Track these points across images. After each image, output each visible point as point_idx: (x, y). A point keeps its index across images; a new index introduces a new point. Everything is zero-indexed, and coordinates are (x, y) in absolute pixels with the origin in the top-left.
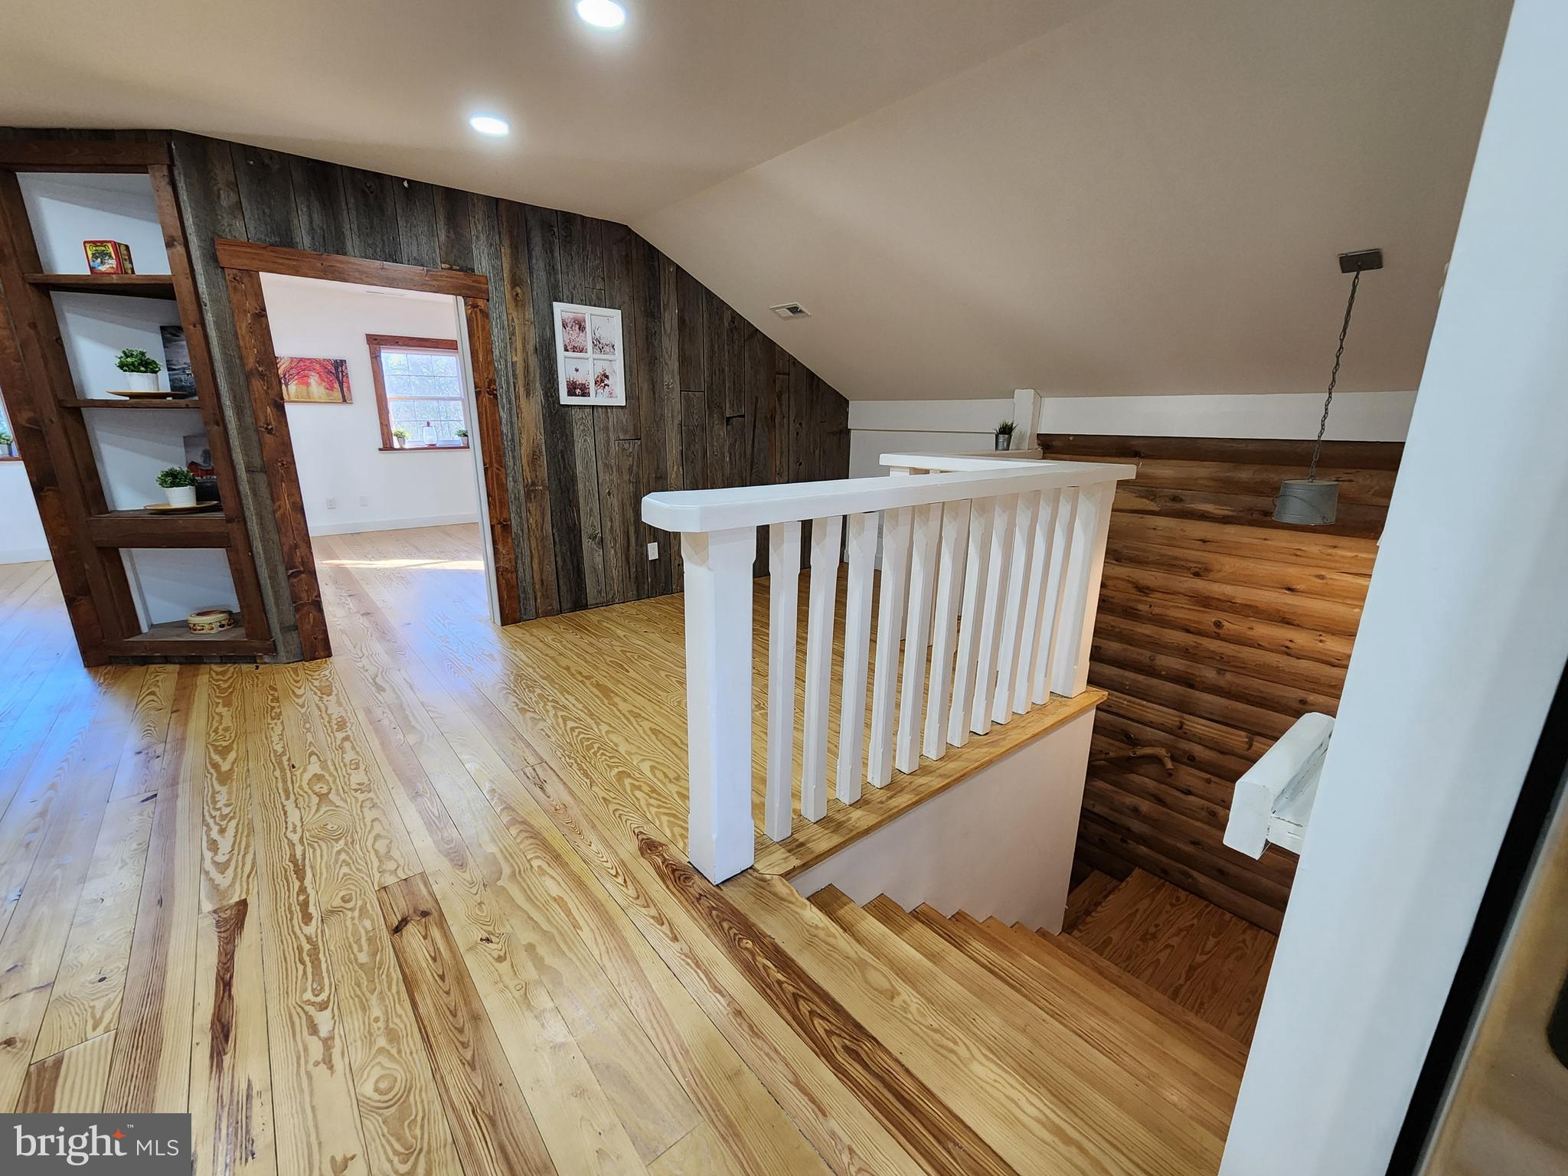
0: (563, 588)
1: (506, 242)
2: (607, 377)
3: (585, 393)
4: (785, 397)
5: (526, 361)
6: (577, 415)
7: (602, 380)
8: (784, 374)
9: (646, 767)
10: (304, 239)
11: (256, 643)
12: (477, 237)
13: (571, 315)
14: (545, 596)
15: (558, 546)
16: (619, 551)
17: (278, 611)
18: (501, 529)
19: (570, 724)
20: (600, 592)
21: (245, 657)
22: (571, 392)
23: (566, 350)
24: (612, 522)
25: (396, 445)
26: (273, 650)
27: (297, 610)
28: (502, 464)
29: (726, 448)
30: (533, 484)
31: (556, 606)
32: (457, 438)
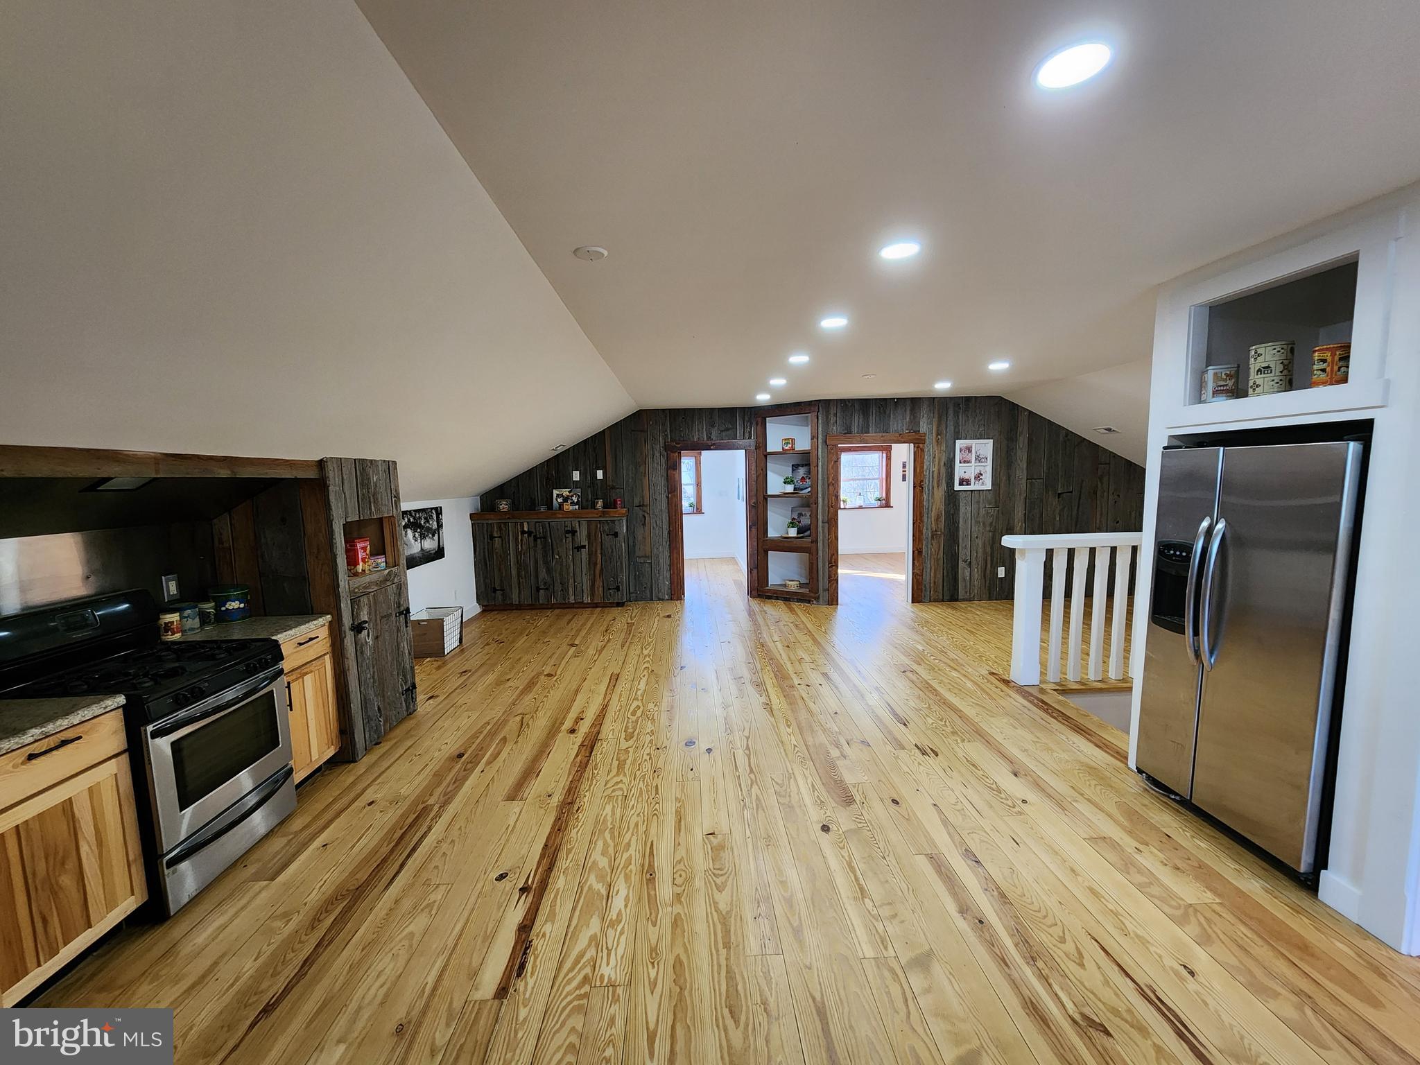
0: (945, 589)
1: (936, 416)
2: (982, 475)
3: (968, 484)
4: (1105, 479)
5: (939, 470)
6: (962, 495)
7: (978, 477)
8: (1106, 464)
9: (992, 656)
10: (855, 429)
11: (812, 595)
12: (923, 416)
13: (965, 445)
14: (935, 591)
15: (945, 565)
16: (980, 570)
17: (823, 583)
18: (917, 553)
19: (955, 639)
20: (966, 592)
21: (806, 600)
22: (961, 484)
23: (960, 463)
24: (977, 553)
25: (842, 506)
26: (817, 599)
27: (829, 583)
28: (922, 521)
29: (1057, 512)
30: (936, 531)
31: (941, 597)
32: (874, 502)
